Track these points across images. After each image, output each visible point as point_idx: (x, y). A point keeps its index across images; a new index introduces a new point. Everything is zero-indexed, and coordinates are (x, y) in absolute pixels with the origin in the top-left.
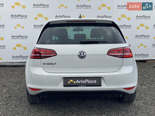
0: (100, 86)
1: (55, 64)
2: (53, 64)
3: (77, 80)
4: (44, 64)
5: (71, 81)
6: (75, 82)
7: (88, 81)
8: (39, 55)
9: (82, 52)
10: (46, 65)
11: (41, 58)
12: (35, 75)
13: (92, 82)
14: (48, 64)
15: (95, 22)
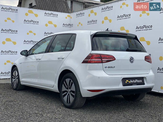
0: (144, 84)
1: (114, 67)
2: (113, 67)
3: (131, 81)
4: (106, 67)
5: (127, 81)
6: (129, 82)
7: (137, 80)
8: (100, 60)
9: (132, 57)
10: (107, 68)
11: (102, 63)
12: (99, 78)
13: (139, 81)
14: (109, 67)
15: (127, 35)
